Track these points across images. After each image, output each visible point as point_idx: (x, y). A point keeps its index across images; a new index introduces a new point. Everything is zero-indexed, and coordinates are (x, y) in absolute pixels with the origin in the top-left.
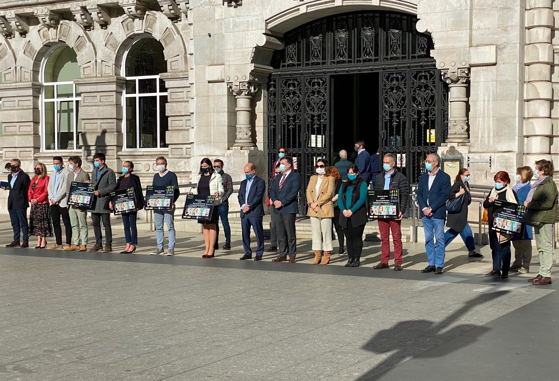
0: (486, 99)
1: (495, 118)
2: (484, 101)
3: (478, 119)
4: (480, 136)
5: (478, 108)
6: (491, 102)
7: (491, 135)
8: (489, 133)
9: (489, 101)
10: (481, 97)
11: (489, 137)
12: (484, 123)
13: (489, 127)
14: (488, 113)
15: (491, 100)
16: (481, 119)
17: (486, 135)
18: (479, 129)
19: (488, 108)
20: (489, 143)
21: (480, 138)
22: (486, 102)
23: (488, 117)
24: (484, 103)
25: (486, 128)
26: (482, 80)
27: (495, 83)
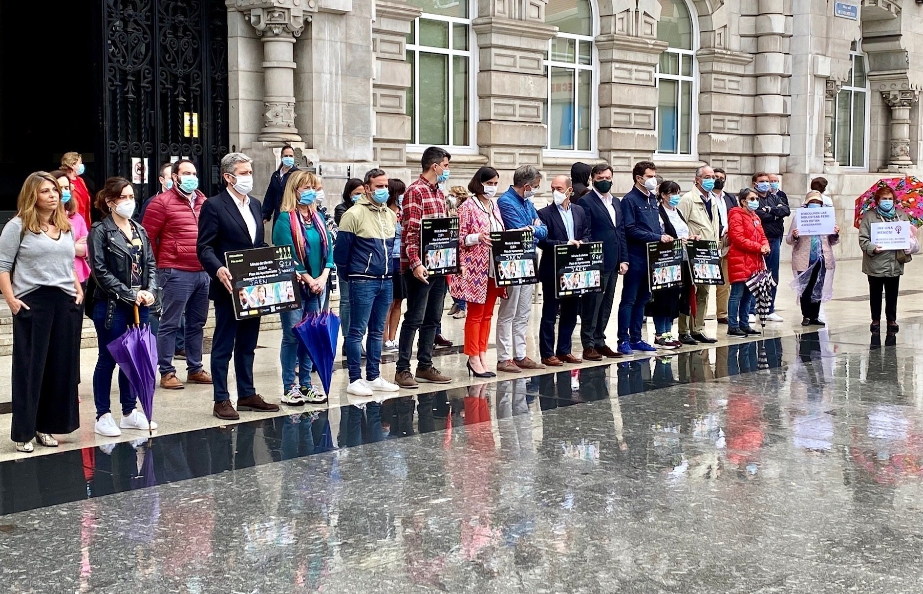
0: (334, 71)
1: (345, 105)
2: (331, 73)
3: (323, 103)
4: (326, 133)
5: (324, 85)
6: (340, 77)
7: (341, 133)
8: (337, 130)
9: (337, 74)
10: (326, 66)
11: (338, 135)
12: (331, 112)
13: (338, 118)
14: (336, 95)
15: (340, 73)
16: (327, 105)
17: (334, 133)
18: (324, 120)
19: (336, 86)
20: (338, 145)
21: (326, 136)
22: (334, 77)
23: (336, 102)
24: (331, 78)
25: (334, 119)
26: (327, 37)
27: (344, 46)
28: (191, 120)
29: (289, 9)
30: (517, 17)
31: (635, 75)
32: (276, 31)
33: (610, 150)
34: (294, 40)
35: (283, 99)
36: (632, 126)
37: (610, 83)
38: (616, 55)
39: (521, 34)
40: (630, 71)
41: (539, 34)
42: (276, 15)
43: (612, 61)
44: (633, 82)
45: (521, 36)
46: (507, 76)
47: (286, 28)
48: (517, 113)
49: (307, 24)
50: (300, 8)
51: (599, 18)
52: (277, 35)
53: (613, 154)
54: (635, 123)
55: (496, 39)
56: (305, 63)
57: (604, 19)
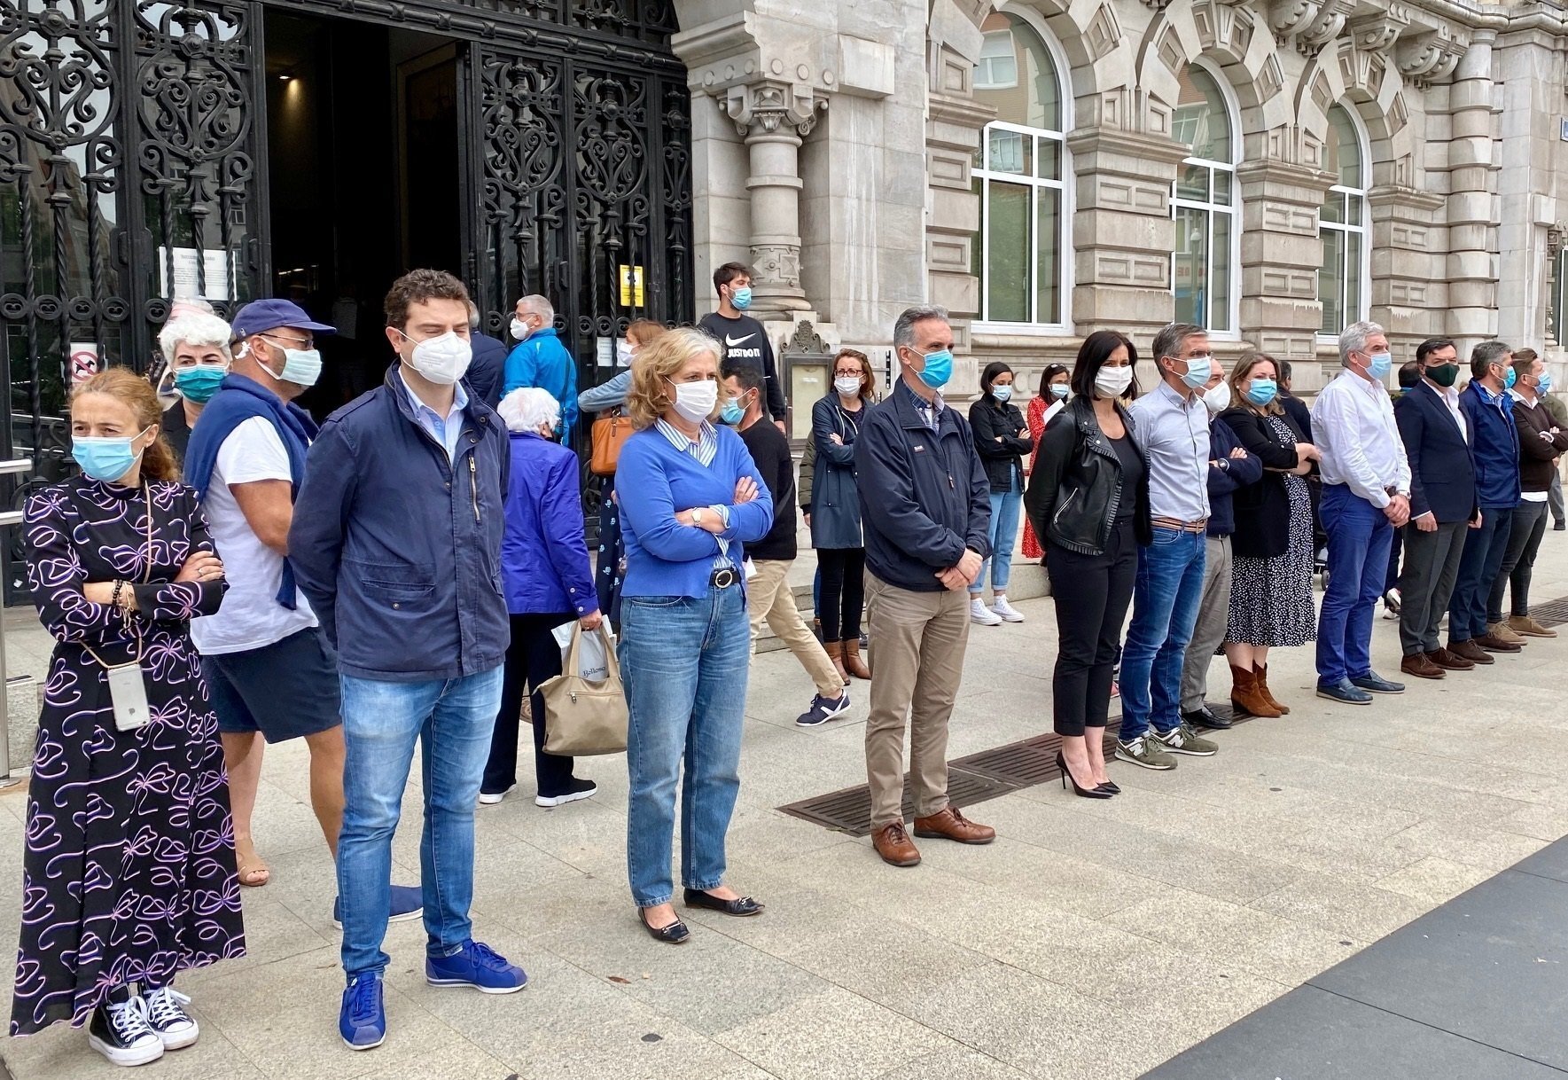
0: (864, 197)
1: (881, 251)
2: (859, 198)
3: (846, 248)
4: (852, 298)
5: (848, 217)
6: (873, 204)
7: (875, 297)
8: (870, 292)
9: (868, 200)
10: (852, 186)
11: (870, 300)
12: (859, 261)
13: (870, 272)
14: (868, 234)
15: (873, 197)
16: (853, 250)
17: (864, 297)
18: (849, 276)
19: (868, 220)
20: (870, 317)
21: (851, 302)
22: (864, 203)
23: (868, 246)
24: (860, 205)
25: (864, 274)
26: (853, 138)
27: (879, 152)
28: (631, 278)
29: (790, 85)
30: (1133, 128)
31: (1292, 220)
32: (769, 124)
33: (1259, 330)
34: (800, 141)
35: (781, 240)
36: (1289, 294)
37: (1260, 231)
38: (1269, 189)
39: (1140, 154)
40: (1285, 213)
41: (1164, 154)
42: (769, 94)
43: (1263, 198)
44: (1291, 230)
45: (1139, 157)
46: (1119, 216)
47: (785, 119)
48: (1132, 273)
49: (821, 113)
50: (809, 83)
51: (1242, 138)
52: (770, 131)
53: (1264, 335)
54: (1293, 290)
55: (1103, 161)
56: (817, 181)
57: (1252, 139)
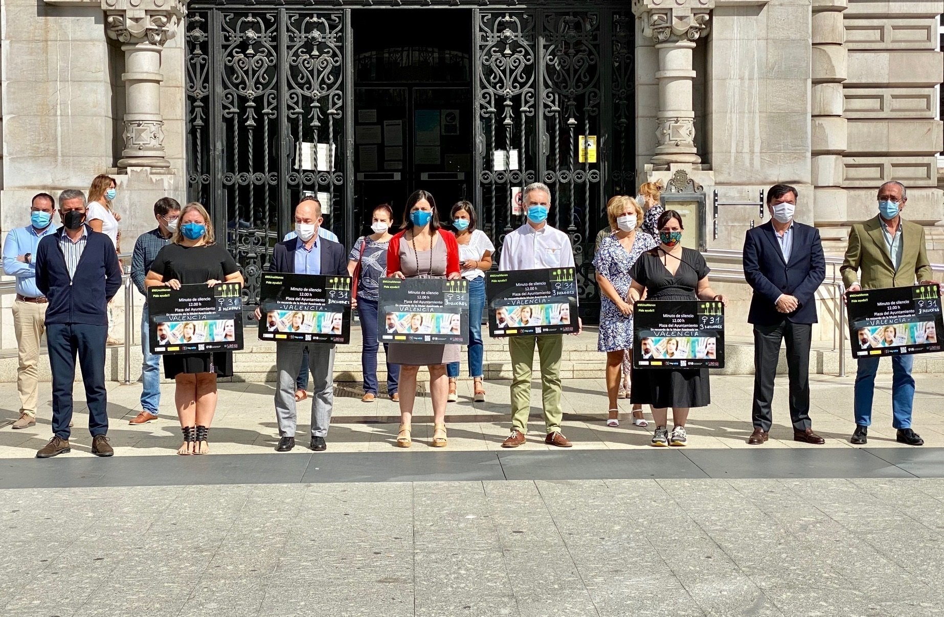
0: (746, 76)
1: (764, 115)
2: (742, 79)
3: (728, 115)
4: (733, 150)
5: (730, 93)
6: (756, 82)
7: (757, 149)
8: (752, 146)
9: (751, 79)
10: (735, 70)
11: (752, 152)
12: (741, 125)
13: (752, 132)
14: (750, 104)
15: (756, 76)
16: (735, 117)
17: (746, 149)
18: (730, 135)
19: (750, 93)
20: (752, 164)
21: (733, 155)
22: (747, 82)
23: (750, 112)
24: (742, 84)
25: (746, 132)
26: (736, 35)
27: (763, 43)
28: (587, 143)
29: (671, 9)
32: (662, 36)
34: (693, 45)
35: (671, 114)
42: (655, 17)
50: (687, 5)
52: (664, 41)
